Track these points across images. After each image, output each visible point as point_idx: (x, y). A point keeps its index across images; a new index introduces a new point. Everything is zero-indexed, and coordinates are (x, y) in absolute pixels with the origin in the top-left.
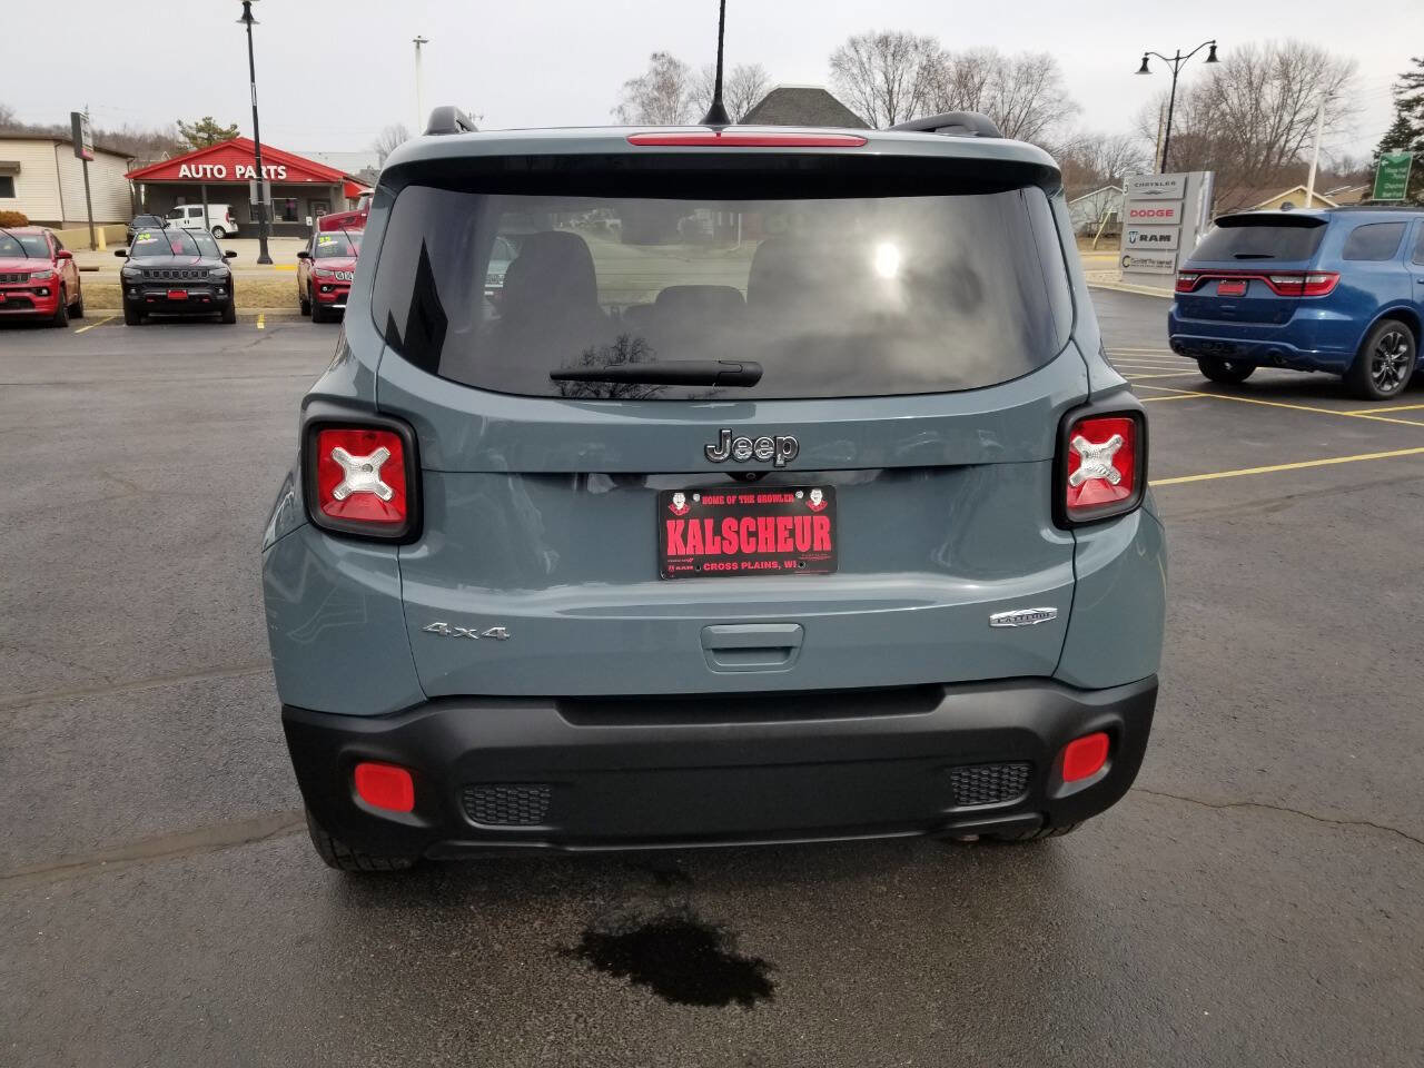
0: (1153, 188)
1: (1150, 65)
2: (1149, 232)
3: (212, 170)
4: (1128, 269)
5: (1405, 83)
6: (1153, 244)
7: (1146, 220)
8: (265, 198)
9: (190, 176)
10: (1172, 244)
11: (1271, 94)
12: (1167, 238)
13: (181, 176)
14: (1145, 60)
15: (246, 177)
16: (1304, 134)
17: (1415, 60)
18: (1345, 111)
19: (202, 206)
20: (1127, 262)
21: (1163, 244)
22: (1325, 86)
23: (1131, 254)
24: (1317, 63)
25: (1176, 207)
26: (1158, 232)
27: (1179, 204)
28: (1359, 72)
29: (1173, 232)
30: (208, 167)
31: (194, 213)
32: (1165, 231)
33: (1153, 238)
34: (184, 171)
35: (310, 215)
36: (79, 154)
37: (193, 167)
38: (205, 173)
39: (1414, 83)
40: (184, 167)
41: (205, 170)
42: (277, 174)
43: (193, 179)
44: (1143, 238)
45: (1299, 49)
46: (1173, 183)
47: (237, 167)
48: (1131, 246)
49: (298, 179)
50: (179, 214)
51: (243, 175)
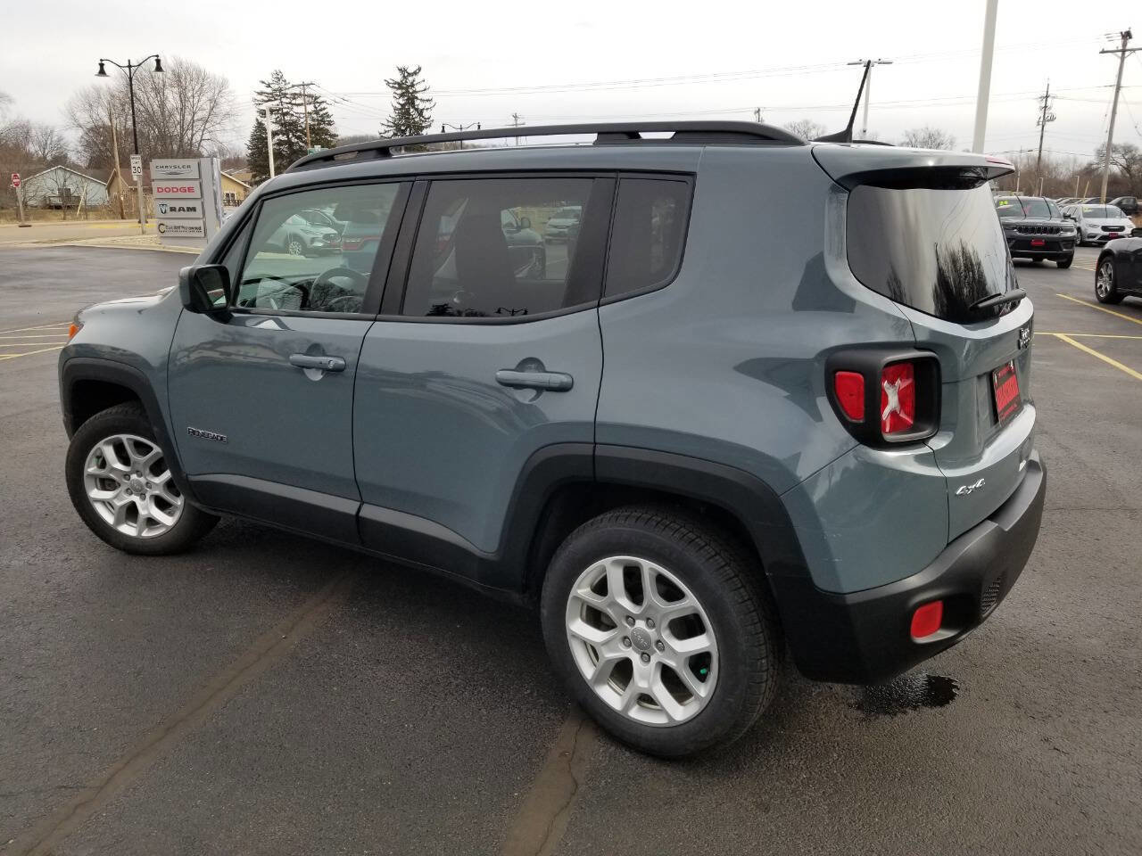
0: (173, 170)
1: (105, 68)
2: (177, 204)
4: (164, 235)
5: (260, 97)
6: (182, 214)
7: (171, 195)
10: (199, 213)
11: (172, 99)
12: (194, 209)
14: (102, 65)
16: (204, 130)
17: (263, 82)
18: (227, 114)
20: (162, 228)
21: (191, 214)
22: (209, 95)
23: (166, 222)
24: (201, 77)
25: (196, 185)
26: (185, 204)
27: (197, 183)
28: (231, 87)
29: (197, 204)
32: (191, 204)
33: (181, 209)
39: (266, 99)
44: (173, 209)
45: (185, 65)
46: (189, 167)
48: (163, 216)
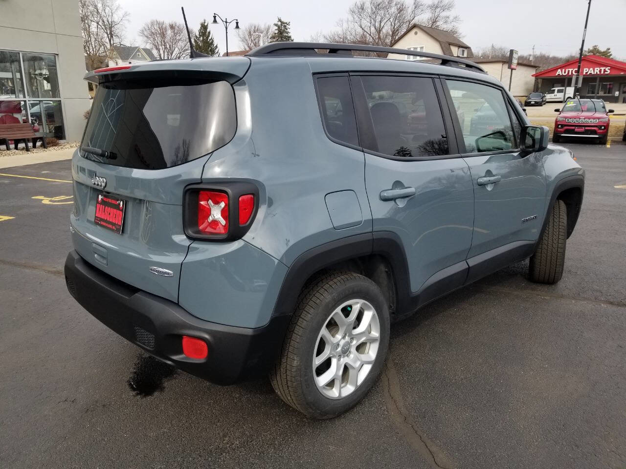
3: (572, 71)
8: (579, 84)
9: (561, 74)
13: (557, 74)
15: (588, 73)
19: (564, 88)
30: (570, 70)
31: (559, 91)
34: (559, 72)
35: (619, 91)
36: (509, 67)
37: (563, 70)
38: (568, 73)
40: (559, 70)
41: (569, 71)
42: (605, 71)
43: (562, 75)
47: (585, 69)
49: (616, 73)
50: (553, 92)
51: (587, 73)
